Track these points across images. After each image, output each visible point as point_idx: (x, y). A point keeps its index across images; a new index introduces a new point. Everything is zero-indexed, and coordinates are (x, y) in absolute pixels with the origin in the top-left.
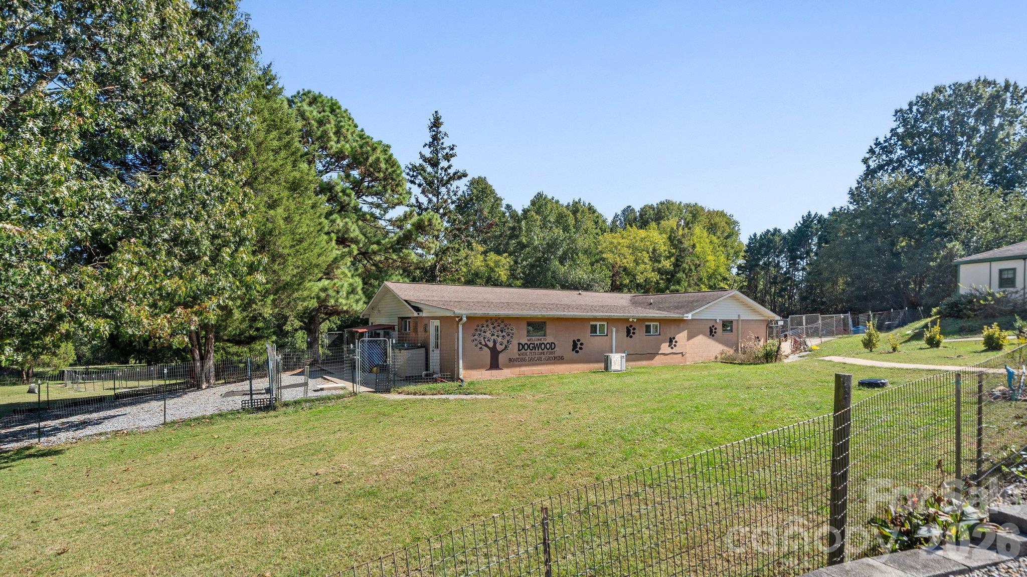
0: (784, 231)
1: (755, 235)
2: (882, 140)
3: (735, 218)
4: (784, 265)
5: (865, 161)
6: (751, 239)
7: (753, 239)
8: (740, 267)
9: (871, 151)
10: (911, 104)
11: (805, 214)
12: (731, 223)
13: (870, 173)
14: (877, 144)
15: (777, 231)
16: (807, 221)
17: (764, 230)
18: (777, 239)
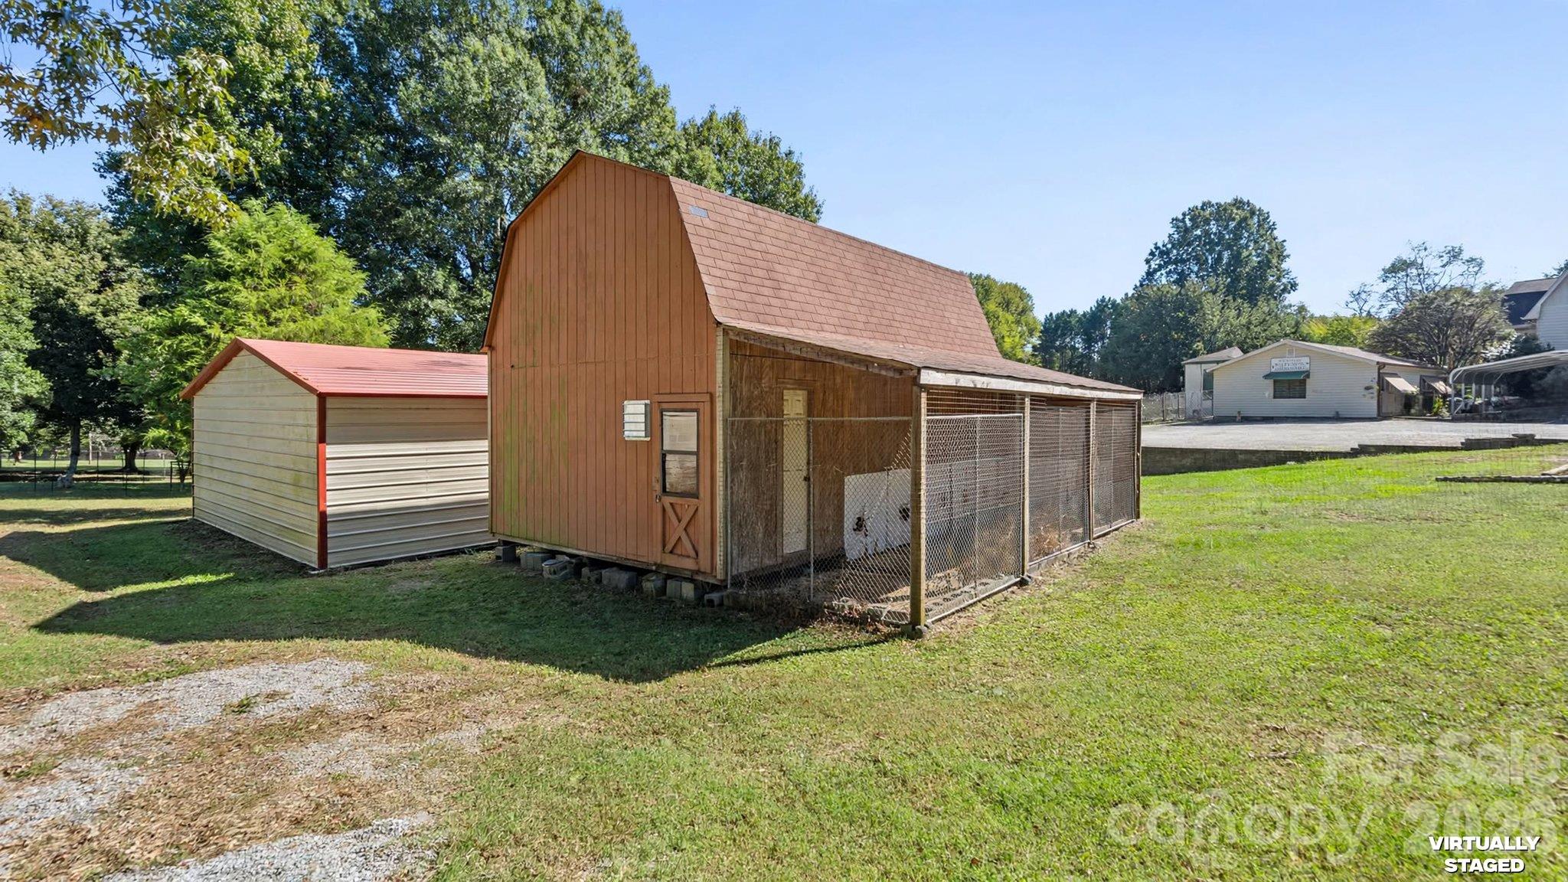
0: (1080, 312)
1: (1051, 314)
2: (1160, 245)
3: (1028, 291)
4: (1079, 345)
5: (1148, 261)
6: (1047, 319)
7: (1049, 319)
8: (1034, 347)
9: (1152, 254)
10: (1184, 214)
11: (1100, 298)
12: (1024, 296)
13: (1150, 274)
14: (1157, 248)
15: (1073, 312)
16: (1102, 305)
17: (1060, 311)
18: (1073, 321)
